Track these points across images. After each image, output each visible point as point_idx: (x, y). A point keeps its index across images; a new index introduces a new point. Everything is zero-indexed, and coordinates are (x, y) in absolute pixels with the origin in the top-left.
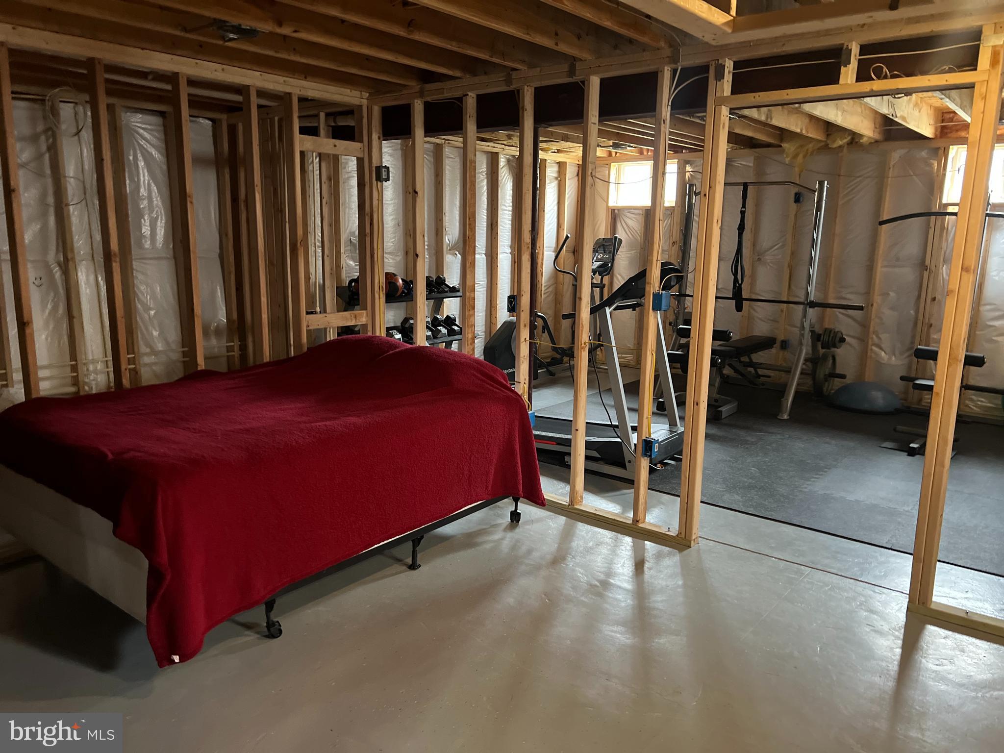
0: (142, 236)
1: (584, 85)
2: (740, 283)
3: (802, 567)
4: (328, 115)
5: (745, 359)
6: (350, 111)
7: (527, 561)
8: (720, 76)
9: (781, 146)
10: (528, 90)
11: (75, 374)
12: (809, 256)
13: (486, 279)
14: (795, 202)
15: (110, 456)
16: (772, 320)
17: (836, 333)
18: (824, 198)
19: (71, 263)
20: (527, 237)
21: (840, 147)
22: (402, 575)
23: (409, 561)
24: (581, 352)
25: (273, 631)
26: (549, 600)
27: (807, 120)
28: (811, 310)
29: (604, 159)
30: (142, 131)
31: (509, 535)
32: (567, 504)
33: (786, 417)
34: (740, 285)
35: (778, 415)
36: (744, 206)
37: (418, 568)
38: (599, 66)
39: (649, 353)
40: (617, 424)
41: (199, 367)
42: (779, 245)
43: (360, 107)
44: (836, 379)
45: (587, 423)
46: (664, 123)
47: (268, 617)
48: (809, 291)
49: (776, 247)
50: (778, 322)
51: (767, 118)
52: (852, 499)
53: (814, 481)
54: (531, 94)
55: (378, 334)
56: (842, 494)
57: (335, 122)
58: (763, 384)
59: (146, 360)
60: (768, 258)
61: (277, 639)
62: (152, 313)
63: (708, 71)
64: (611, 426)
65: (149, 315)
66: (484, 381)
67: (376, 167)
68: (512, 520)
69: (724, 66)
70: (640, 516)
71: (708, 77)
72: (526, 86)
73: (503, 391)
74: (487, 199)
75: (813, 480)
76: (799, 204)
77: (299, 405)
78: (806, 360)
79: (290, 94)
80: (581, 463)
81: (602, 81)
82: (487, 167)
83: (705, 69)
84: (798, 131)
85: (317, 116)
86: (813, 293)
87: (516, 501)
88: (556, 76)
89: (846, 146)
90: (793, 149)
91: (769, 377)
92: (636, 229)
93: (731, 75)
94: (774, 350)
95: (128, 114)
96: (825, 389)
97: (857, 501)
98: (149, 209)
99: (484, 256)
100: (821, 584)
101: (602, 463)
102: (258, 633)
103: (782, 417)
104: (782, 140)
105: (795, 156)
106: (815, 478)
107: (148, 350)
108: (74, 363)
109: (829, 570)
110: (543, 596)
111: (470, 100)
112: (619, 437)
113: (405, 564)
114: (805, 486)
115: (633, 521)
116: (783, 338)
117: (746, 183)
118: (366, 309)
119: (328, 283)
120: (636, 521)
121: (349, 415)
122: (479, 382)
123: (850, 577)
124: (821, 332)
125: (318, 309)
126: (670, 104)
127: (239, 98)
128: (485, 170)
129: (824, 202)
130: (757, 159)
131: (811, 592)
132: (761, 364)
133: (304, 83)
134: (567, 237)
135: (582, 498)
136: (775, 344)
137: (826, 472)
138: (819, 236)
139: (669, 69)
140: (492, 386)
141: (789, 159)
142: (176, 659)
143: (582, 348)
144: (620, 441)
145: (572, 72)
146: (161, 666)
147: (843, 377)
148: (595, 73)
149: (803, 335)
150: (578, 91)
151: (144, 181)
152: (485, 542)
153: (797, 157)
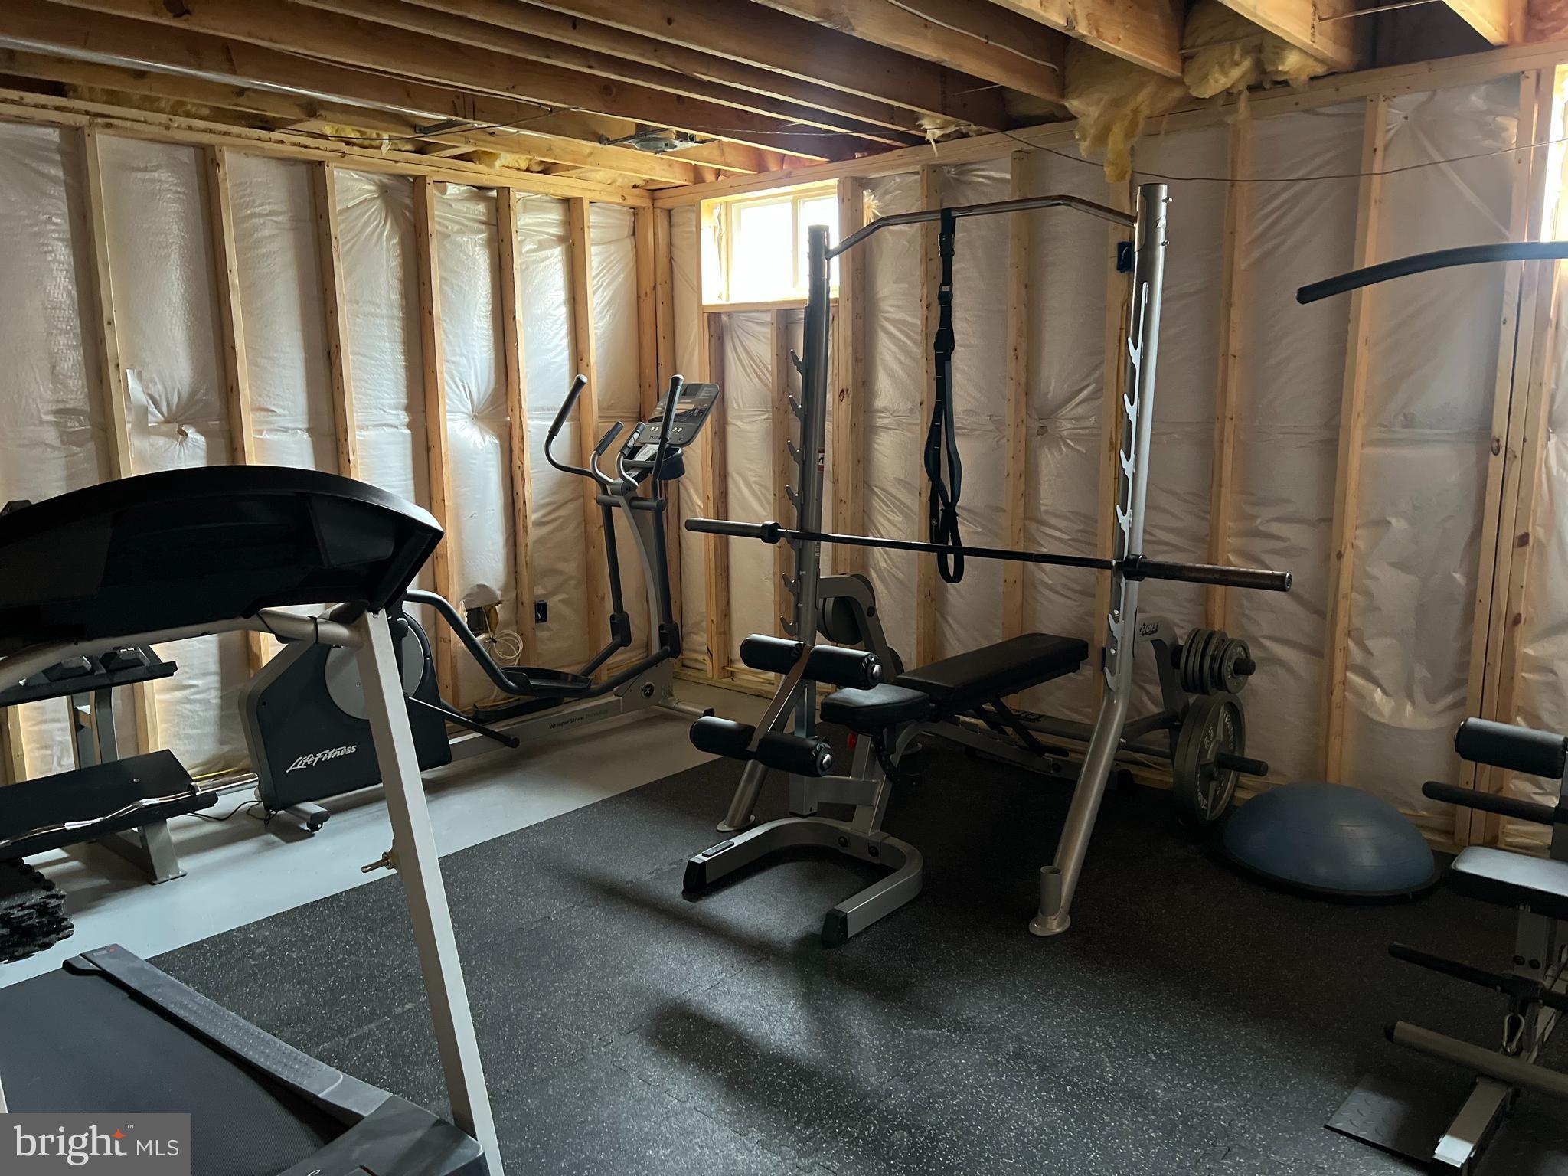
2: (949, 499)
9: (1067, 111)
14: (1122, 267)
17: (1225, 644)
18: (1161, 238)
21: (1226, 95)
28: (1132, 584)
33: (1054, 926)
34: (951, 507)
35: (1030, 918)
36: (944, 278)
42: (1089, 389)
44: (1243, 775)
48: (1124, 526)
49: (1082, 395)
60: (1065, 426)
89: (1242, 93)
90: (1093, 112)
94: (1082, 678)
96: (1206, 803)
99: (303, 435)
104: (1062, 87)
105: (1104, 134)
117: (946, 210)
124: (1181, 643)
129: (1161, 250)
130: (1020, 159)
132: (1039, 717)
134: (578, 384)
136: (1085, 657)
138: (1150, 356)
141: (1090, 144)
147: (1258, 769)
153: (1107, 137)
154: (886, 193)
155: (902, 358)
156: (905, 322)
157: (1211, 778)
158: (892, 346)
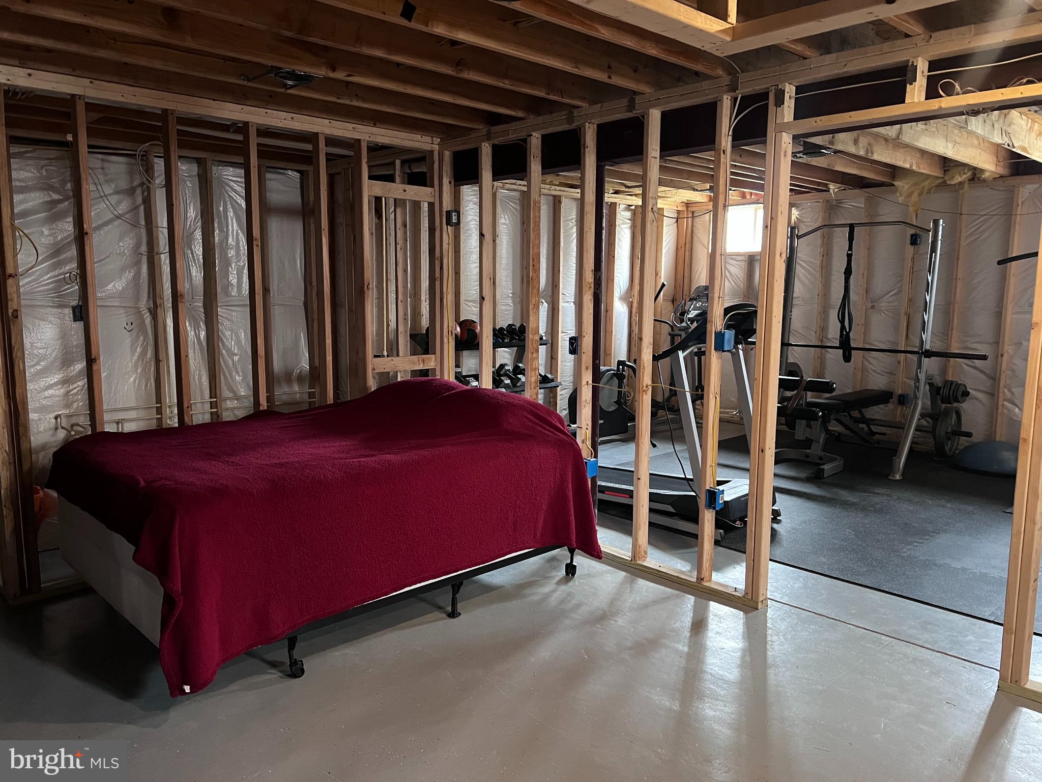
0: (229, 284)
1: (644, 119)
2: (848, 331)
3: (883, 637)
4: (403, 162)
5: (856, 414)
6: (423, 157)
7: (574, 616)
8: (780, 102)
9: (894, 185)
10: (589, 127)
11: (160, 416)
12: (923, 301)
13: (574, 328)
14: (912, 244)
15: (142, 483)
16: (889, 373)
17: (958, 385)
18: (940, 238)
19: (159, 310)
20: (589, 277)
21: (960, 183)
22: (440, 622)
23: (449, 609)
24: (643, 395)
25: (295, 671)
26: (588, 656)
27: (919, 155)
28: (927, 359)
29: (705, 204)
30: (232, 183)
31: (563, 588)
32: (630, 559)
33: (898, 477)
34: (848, 334)
35: (889, 475)
36: (850, 248)
37: (457, 616)
38: (658, 99)
39: (711, 396)
40: (692, 477)
41: (261, 407)
42: (896, 290)
43: (432, 152)
44: (961, 438)
45: (650, 474)
46: (724, 153)
47: (291, 657)
48: (924, 339)
49: (891, 294)
50: (895, 375)
51: (867, 152)
52: (959, 567)
53: (917, 546)
54: (593, 131)
55: (446, 378)
56: (948, 561)
57: (410, 169)
58: (878, 442)
59: (229, 404)
60: (883, 305)
61: (298, 679)
62: (236, 358)
63: (767, 99)
64: (685, 479)
65: (233, 360)
66: (537, 424)
67: (446, 212)
68: (567, 574)
69: (784, 90)
70: (705, 574)
71: (767, 104)
72: (587, 124)
73: (556, 434)
74: (577, 247)
75: (915, 544)
76: (916, 246)
77: (344, 443)
78: (923, 416)
79: (359, 140)
80: (645, 516)
81: (664, 115)
82: (577, 214)
83: (764, 96)
84: (907, 166)
85: (393, 164)
86: (929, 340)
87: (572, 552)
88: (617, 112)
89: (967, 182)
90: (907, 187)
91: (884, 434)
92: (739, 276)
93: (793, 101)
94: (890, 406)
95: (220, 167)
96: (947, 448)
97: (964, 570)
98: (237, 258)
99: (572, 304)
100: (901, 656)
101: (677, 518)
102: (281, 672)
103: (894, 476)
104: (894, 177)
105: (910, 195)
106: (918, 542)
107: (231, 395)
108: (159, 405)
109: (912, 641)
110: (583, 651)
111: (534, 140)
112: (693, 491)
113: (445, 612)
114: (905, 550)
115: (697, 579)
116: (900, 392)
117: (852, 224)
118: (434, 353)
119: (401, 329)
120: (700, 579)
121: (388, 453)
122: (531, 424)
123: (937, 649)
124: (940, 385)
125: (385, 353)
126: (730, 133)
127: (309, 147)
128: (574, 217)
129: (940, 242)
130: (869, 200)
131: (887, 663)
132: (875, 420)
133: (375, 130)
134: (663, 285)
135: (646, 553)
136: (892, 398)
137: (932, 536)
138: (934, 279)
139: (729, 98)
140: (545, 428)
141: (903, 198)
142: (187, 689)
143: (644, 391)
144: (695, 494)
145: (631, 106)
146: (173, 695)
147: (969, 435)
148: (653, 106)
149: (917, 388)
150: (638, 126)
151: (233, 230)
152: (534, 594)
153: (911, 196)
154: (803, 209)
155: (809, 277)
156: (811, 262)
157: (949, 439)
158: (803, 271)
